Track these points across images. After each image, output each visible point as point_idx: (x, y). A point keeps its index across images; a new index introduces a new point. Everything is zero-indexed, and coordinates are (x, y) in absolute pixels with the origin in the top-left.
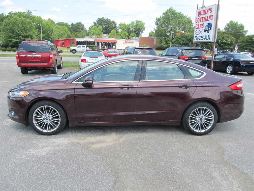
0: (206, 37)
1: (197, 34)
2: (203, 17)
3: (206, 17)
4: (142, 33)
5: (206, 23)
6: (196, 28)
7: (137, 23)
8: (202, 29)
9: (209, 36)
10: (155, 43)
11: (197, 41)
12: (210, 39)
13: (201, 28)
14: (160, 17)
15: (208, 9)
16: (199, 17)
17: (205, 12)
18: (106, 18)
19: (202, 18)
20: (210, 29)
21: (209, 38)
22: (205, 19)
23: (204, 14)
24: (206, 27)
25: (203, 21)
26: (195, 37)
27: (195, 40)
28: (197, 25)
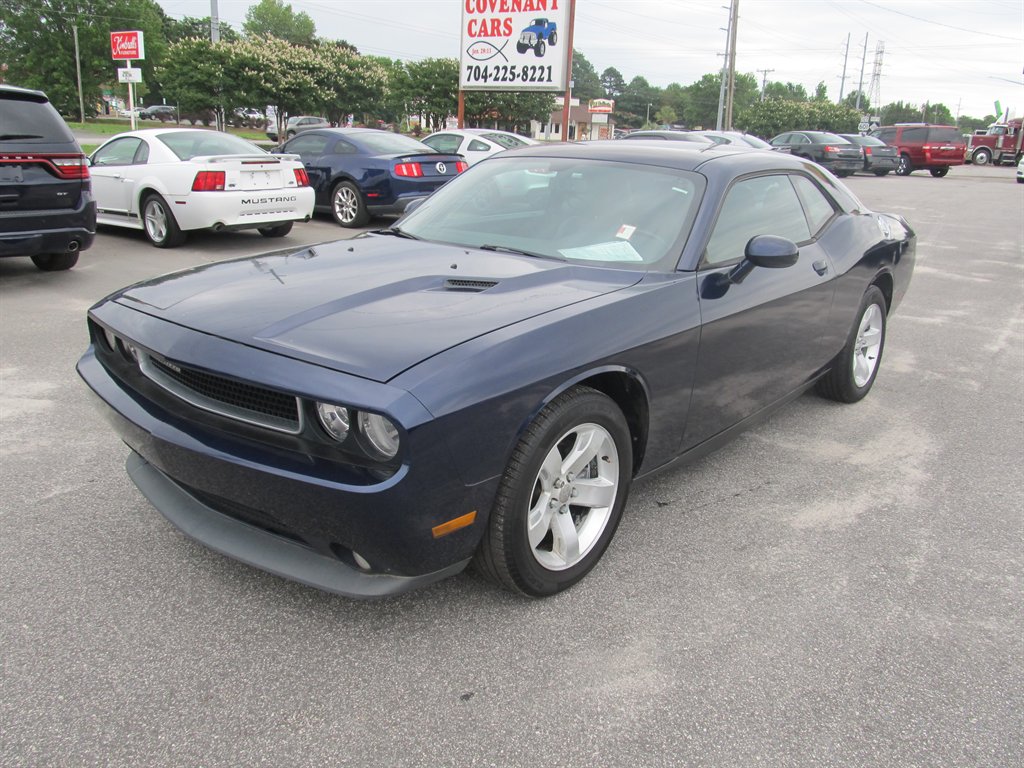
0: (530, 73)
1: (477, 56)
5: (522, 20)
6: (471, 35)
8: (503, 39)
9: (546, 71)
11: (480, 83)
12: (549, 80)
13: (499, 34)
20: (546, 41)
21: (545, 75)
22: (516, 2)
24: (528, 34)
25: (505, 8)
26: (470, 68)
27: (469, 80)
28: (475, 21)
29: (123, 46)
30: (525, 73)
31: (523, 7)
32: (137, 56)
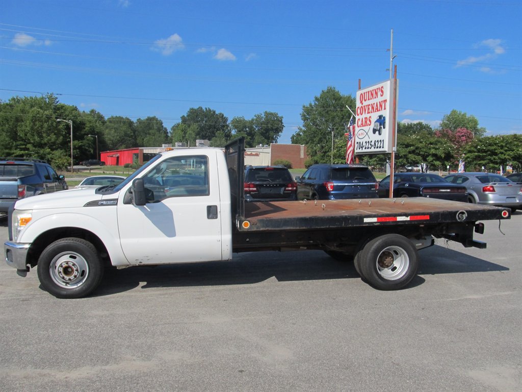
0: (377, 144)
1: (360, 137)
2: (370, 105)
4: (278, 137)
5: (375, 116)
6: (358, 127)
7: (266, 117)
8: (369, 127)
9: (382, 142)
10: (302, 156)
11: (360, 151)
12: (383, 147)
13: (367, 125)
14: (311, 105)
15: (377, 89)
16: (362, 104)
17: (372, 94)
18: (206, 109)
19: (368, 105)
20: (382, 127)
21: (382, 145)
22: (373, 108)
23: (371, 99)
24: (376, 124)
25: (369, 111)
26: (357, 143)
27: (357, 149)
28: (359, 119)
30: (375, 144)
31: (375, 110)
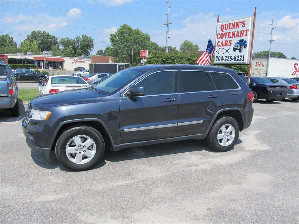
0: (237, 58)
1: (220, 53)
2: (231, 33)
3: (235, 32)
4: (91, 51)
5: (235, 40)
6: (218, 46)
7: (84, 38)
8: (229, 47)
9: (242, 57)
11: (220, 61)
12: (243, 60)
13: (227, 46)
15: (239, 22)
16: (223, 32)
17: (233, 26)
19: (229, 33)
20: (243, 47)
22: (233, 34)
23: (232, 28)
24: (237, 45)
25: (230, 37)
26: (217, 57)
27: (217, 61)
28: (220, 42)
29: (143, 54)
30: (235, 58)
31: (235, 36)
32: (146, 56)
